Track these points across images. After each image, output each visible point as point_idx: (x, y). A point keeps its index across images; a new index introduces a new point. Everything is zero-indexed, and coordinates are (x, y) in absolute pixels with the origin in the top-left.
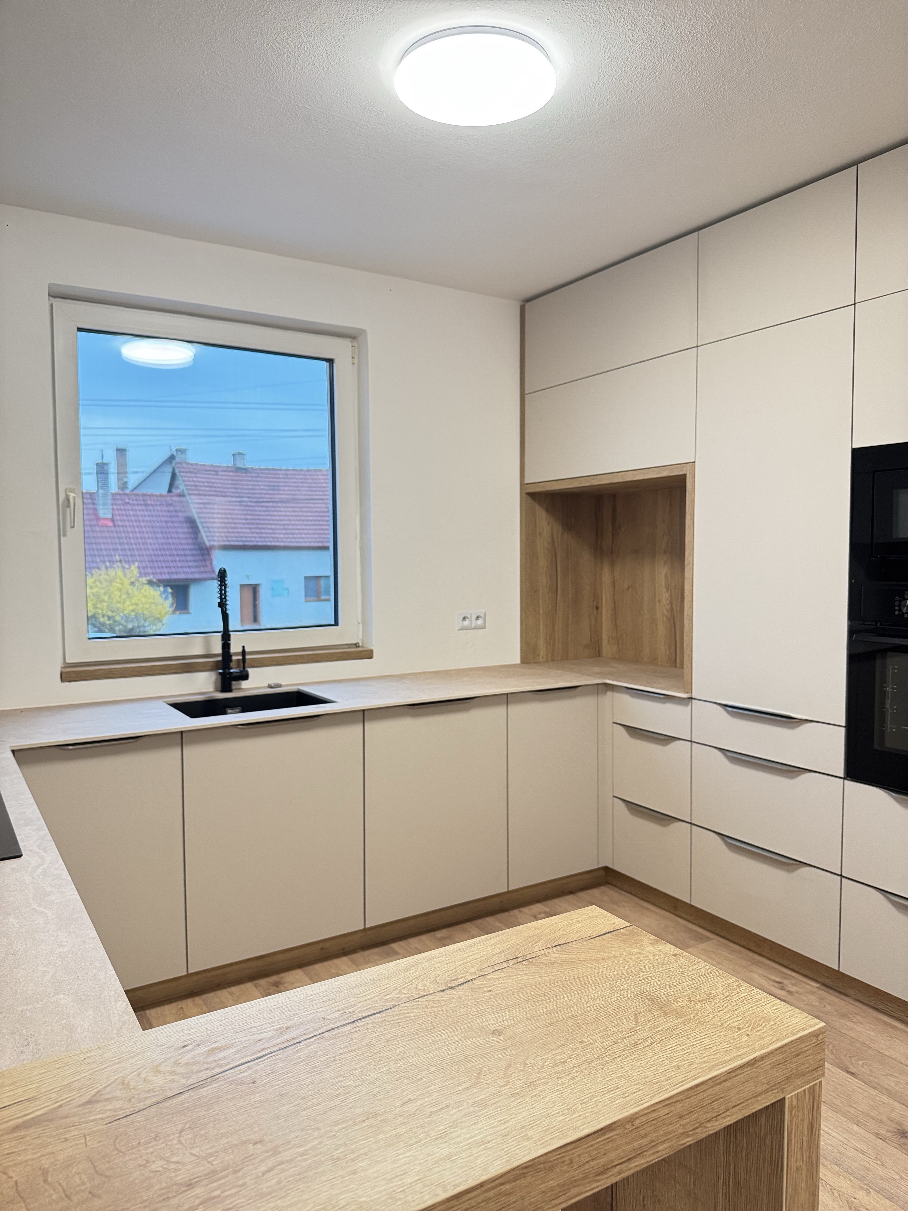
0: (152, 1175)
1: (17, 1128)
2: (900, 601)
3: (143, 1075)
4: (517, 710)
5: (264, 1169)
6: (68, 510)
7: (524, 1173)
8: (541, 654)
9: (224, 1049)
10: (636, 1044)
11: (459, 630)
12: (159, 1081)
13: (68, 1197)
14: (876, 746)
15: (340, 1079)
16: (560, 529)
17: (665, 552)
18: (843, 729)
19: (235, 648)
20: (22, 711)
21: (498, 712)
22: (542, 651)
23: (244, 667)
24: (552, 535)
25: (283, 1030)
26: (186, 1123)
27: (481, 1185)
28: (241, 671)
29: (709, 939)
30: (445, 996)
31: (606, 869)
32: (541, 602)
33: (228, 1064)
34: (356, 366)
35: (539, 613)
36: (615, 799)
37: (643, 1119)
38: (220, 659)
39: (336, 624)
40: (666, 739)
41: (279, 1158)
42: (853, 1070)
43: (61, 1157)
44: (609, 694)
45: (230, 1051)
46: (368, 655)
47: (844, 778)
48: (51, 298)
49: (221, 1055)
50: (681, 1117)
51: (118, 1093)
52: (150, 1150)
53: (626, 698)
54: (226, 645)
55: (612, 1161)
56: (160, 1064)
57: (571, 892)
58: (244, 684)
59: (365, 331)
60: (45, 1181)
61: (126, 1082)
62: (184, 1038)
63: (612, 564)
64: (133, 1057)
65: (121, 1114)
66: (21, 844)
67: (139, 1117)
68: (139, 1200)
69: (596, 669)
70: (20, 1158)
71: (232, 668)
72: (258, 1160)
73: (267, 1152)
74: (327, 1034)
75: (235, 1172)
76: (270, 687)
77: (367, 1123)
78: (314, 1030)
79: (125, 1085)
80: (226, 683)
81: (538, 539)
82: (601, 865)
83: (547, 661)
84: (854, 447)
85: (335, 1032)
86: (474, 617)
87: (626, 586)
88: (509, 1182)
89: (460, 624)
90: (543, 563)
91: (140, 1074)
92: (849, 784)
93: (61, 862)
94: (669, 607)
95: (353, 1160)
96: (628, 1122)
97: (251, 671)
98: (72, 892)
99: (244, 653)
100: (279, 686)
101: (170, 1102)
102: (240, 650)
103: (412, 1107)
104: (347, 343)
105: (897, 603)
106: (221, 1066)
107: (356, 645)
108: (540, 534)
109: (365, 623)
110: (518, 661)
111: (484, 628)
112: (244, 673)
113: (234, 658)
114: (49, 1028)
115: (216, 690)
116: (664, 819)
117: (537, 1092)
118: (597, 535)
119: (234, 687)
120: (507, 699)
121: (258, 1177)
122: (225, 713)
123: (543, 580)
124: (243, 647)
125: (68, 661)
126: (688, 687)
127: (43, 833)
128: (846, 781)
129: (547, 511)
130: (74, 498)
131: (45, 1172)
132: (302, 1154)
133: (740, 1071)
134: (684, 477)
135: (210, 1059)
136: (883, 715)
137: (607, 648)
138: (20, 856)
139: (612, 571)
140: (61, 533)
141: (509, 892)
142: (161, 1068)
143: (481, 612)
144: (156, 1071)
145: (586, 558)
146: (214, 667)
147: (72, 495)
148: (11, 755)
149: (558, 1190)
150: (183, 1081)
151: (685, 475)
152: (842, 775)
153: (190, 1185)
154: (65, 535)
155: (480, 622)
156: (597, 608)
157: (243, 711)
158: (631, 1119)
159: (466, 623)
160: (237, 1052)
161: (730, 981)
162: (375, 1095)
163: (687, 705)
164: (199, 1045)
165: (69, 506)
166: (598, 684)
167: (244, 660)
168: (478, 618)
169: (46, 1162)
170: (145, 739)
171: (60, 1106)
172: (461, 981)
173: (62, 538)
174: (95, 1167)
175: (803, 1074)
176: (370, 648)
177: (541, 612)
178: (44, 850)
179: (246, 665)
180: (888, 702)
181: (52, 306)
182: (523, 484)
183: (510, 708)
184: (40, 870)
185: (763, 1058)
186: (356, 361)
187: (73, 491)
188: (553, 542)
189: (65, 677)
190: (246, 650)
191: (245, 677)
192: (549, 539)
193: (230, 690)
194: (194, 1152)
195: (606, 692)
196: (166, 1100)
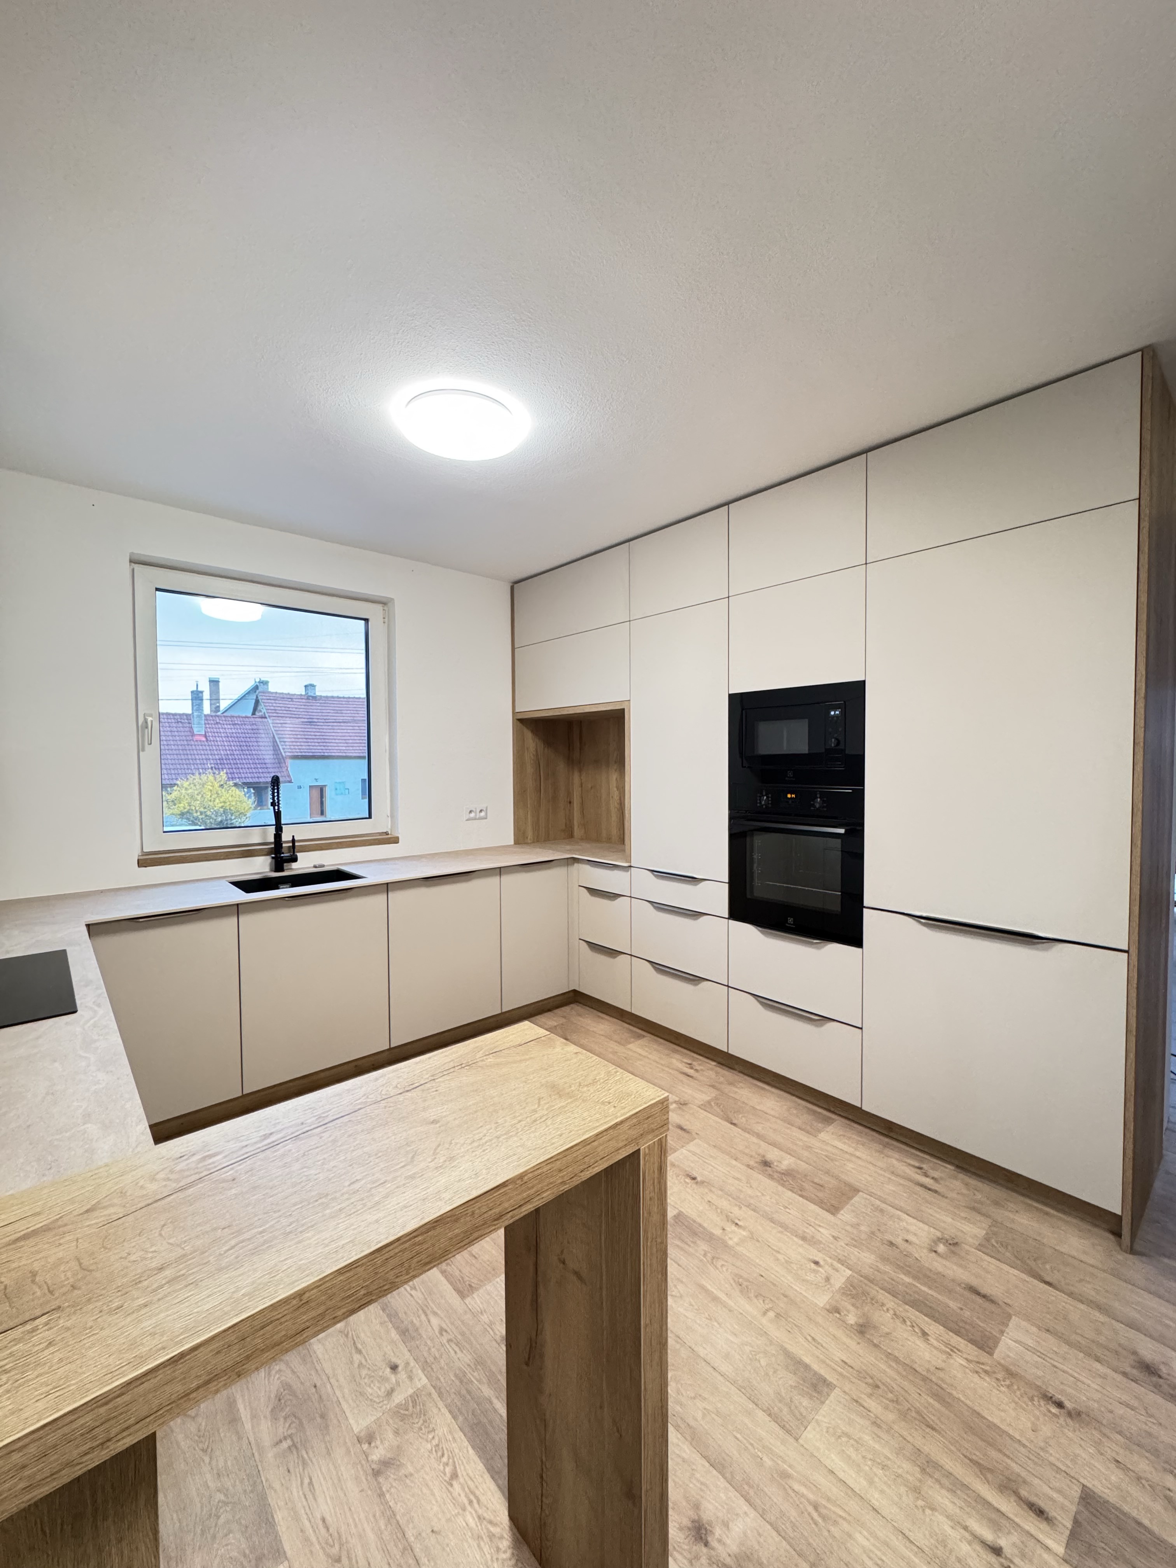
0: (130, 1264)
1: (18, 1240)
2: (760, 797)
3: (141, 1184)
4: (507, 879)
5: (225, 1249)
6: (146, 730)
7: (433, 1227)
8: (529, 838)
9: (214, 1156)
10: (535, 1121)
11: (467, 820)
12: (152, 1187)
13: (51, 1292)
14: (749, 896)
15: (305, 1170)
16: (543, 745)
17: (616, 762)
18: (727, 885)
19: (286, 837)
20: (102, 891)
21: (494, 881)
22: (530, 834)
23: (294, 852)
24: (537, 750)
25: (266, 1137)
26: (169, 1219)
27: (398, 1239)
28: (291, 856)
29: (644, 1036)
30: (401, 1098)
31: (575, 991)
32: (529, 798)
33: (215, 1167)
34: (386, 624)
35: (527, 806)
36: (581, 941)
37: (530, 1175)
38: (273, 846)
39: (370, 817)
40: (614, 896)
41: (241, 1238)
42: (735, 1121)
43: (52, 1260)
44: (576, 865)
45: (220, 1157)
46: (396, 841)
47: (728, 919)
48: (133, 564)
49: (211, 1161)
50: (560, 1171)
51: (115, 1201)
52: (133, 1244)
53: (587, 868)
54: (278, 836)
55: (506, 1209)
56: (157, 1173)
57: (549, 1010)
58: (294, 865)
59: (392, 599)
60: (33, 1282)
61: (124, 1191)
62: (183, 1150)
63: (580, 771)
64: (135, 1170)
65: (115, 1217)
66: (78, 1002)
67: (130, 1218)
68: (114, 1287)
69: (568, 847)
70: (14, 1265)
71: (283, 853)
72: (223, 1241)
73: (233, 1234)
74: (303, 1135)
75: (203, 1253)
76: (315, 867)
77: (320, 1201)
78: (293, 1133)
79: (122, 1193)
80: (278, 865)
81: (526, 753)
82: (570, 989)
83: (534, 842)
84: (730, 693)
85: (309, 1133)
86: (478, 811)
87: (590, 786)
88: (422, 1234)
89: (466, 816)
90: (530, 770)
91: (137, 1184)
92: (732, 923)
93: (112, 1014)
94: (618, 801)
95: (301, 1232)
96: (518, 1179)
97: (299, 855)
98: (116, 1039)
99: (293, 841)
100: (323, 866)
101: (159, 1203)
102: (291, 839)
103: (356, 1186)
104: (379, 607)
105: (758, 798)
106: (209, 1169)
107: (386, 833)
108: (527, 749)
109: (393, 816)
110: (512, 842)
111: (486, 818)
112: (293, 857)
113: (284, 845)
114: (73, 1153)
115: (271, 870)
116: (613, 953)
117: (455, 1163)
118: (569, 749)
119: (285, 868)
120: (500, 871)
121: (221, 1254)
122: (278, 888)
123: (530, 784)
124: (293, 836)
125: (145, 850)
126: (628, 859)
127: (100, 991)
128: (730, 921)
129: (532, 731)
130: (152, 721)
131: (34, 1274)
132: (261, 1232)
133: (605, 1133)
134: (622, 711)
135: (201, 1165)
136: (752, 873)
137: (577, 832)
138: (75, 1012)
139: (580, 776)
140: (140, 749)
141: (502, 1013)
142: (157, 1177)
143: (483, 806)
144: (153, 1179)
145: (561, 767)
146: (268, 853)
147: (150, 719)
148: (85, 929)
149: (462, 1235)
150: (175, 1185)
151: (624, 709)
152: (727, 917)
153: (161, 1269)
154: (143, 750)
155: (483, 814)
156: (570, 802)
157: (293, 886)
158: (521, 1177)
159: (472, 815)
160: (225, 1157)
161: (610, 1069)
162: (330, 1180)
163: (628, 871)
164: (194, 1155)
165: (147, 727)
166: (568, 858)
167: (294, 846)
168: (481, 811)
169: (36, 1266)
170: (206, 910)
171: (61, 1218)
172: (417, 1085)
173: (141, 753)
174: (80, 1264)
175: (653, 1131)
176: (397, 835)
177: (529, 805)
178: (99, 1005)
179: (296, 850)
180: (755, 865)
181: (133, 570)
182: (514, 713)
183: (503, 877)
184: (92, 1022)
185: (622, 1122)
186: (386, 620)
187: (151, 716)
188: (537, 755)
189: (142, 863)
190: (296, 838)
191: (295, 859)
192: (535, 753)
193: (282, 870)
194: (171, 1241)
195: (574, 864)
196: (156, 1201)
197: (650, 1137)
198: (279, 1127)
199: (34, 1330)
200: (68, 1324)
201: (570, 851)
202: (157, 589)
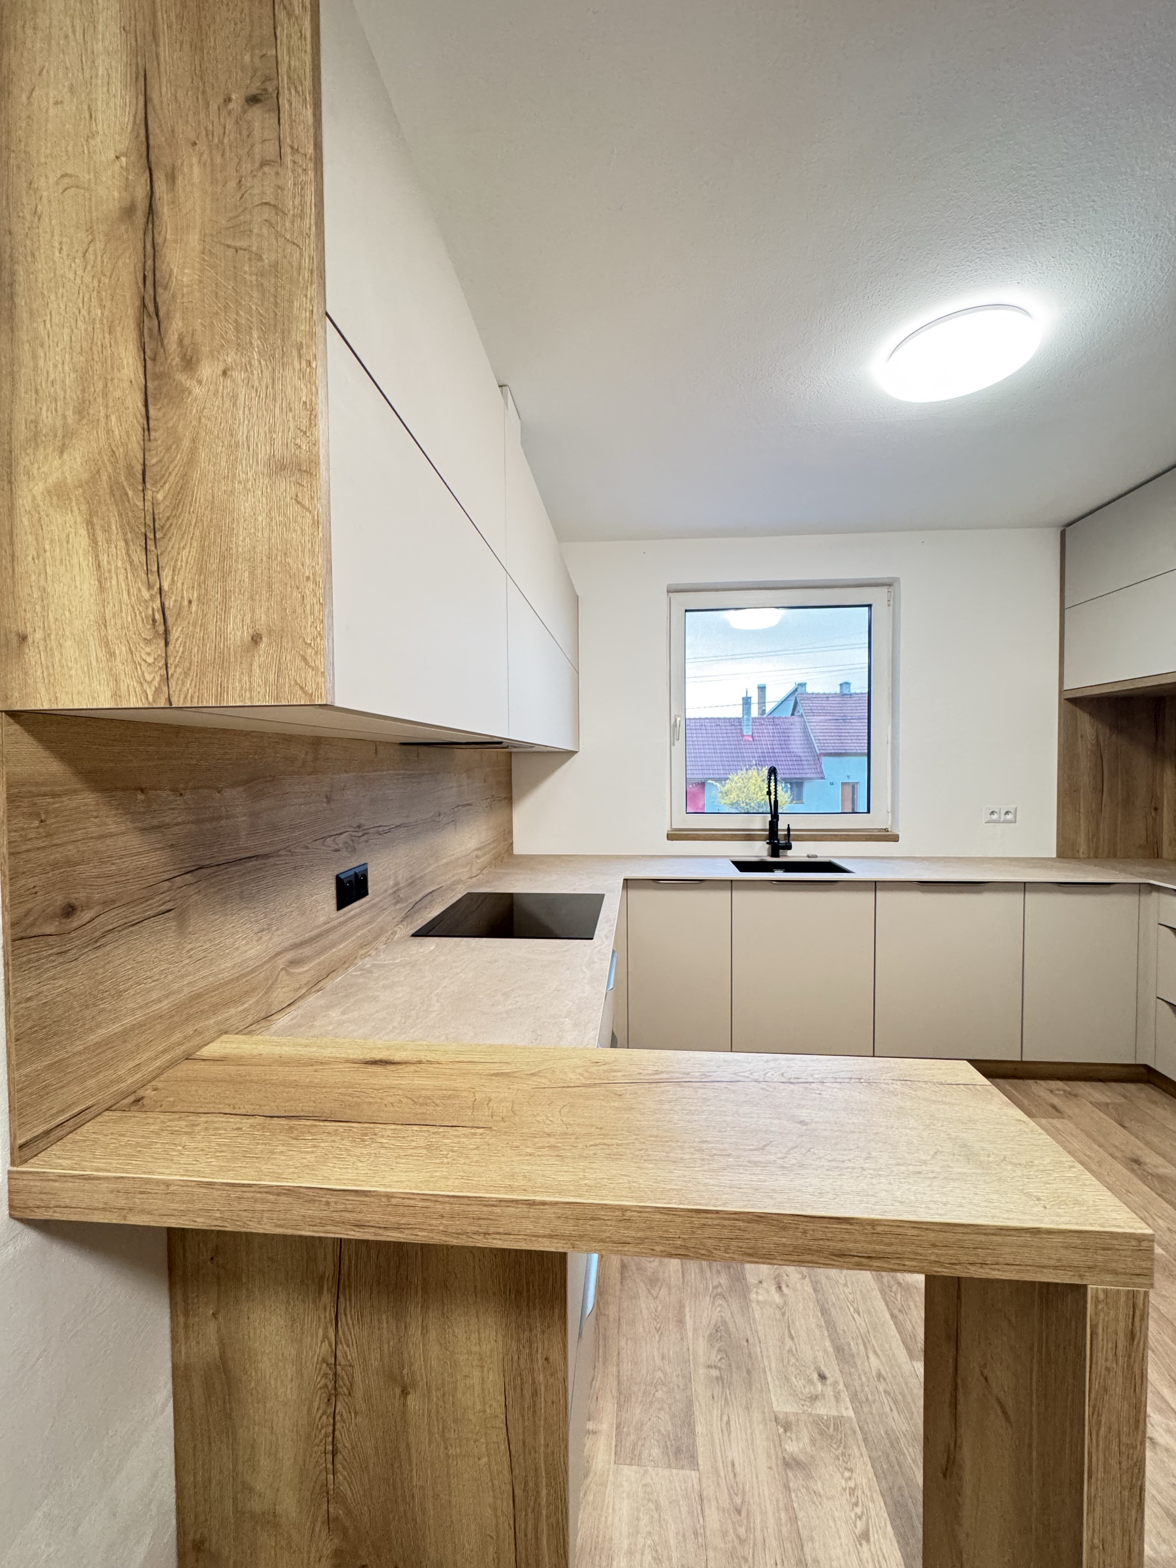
0: (536, 1122)
1: (493, 1075)
3: (567, 1070)
4: (1032, 898)
5: (592, 1143)
6: (676, 728)
8: (1081, 851)
9: (617, 1071)
10: (919, 1173)
11: (987, 823)
12: (571, 1075)
13: (492, 1116)
15: (672, 1112)
16: (1108, 731)
19: (782, 825)
21: (1016, 898)
22: (1083, 848)
23: (789, 840)
24: (1097, 737)
25: (657, 1072)
26: (570, 1103)
28: (786, 843)
31: (1147, 1068)
32: (1082, 800)
33: (615, 1080)
34: (891, 607)
35: (1079, 812)
36: (1159, 1000)
38: (770, 833)
39: (869, 812)
41: (605, 1141)
43: (501, 1096)
44: (1155, 895)
45: (619, 1074)
46: (895, 838)
48: (669, 593)
49: (614, 1074)
50: (934, 1246)
51: (549, 1075)
52: (544, 1110)
54: (774, 823)
55: (849, 1250)
56: (579, 1067)
57: (1101, 1081)
58: (789, 853)
59: (898, 578)
60: (488, 1104)
61: (555, 1070)
62: (600, 1058)
64: (569, 1059)
65: (544, 1086)
66: (596, 933)
67: (549, 1091)
68: (521, 1132)
69: (1145, 869)
70: (484, 1089)
71: (779, 840)
72: (593, 1137)
73: (601, 1135)
74: (684, 1083)
75: (577, 1138)
76: (809, 857)
77: (670, 1143)
78: (677, 1078)
79: (554, 1072)
80: (774, 853)
81: (1080, 742)
82: (1140, 1062)
85: (690, 1084)
86: (1003, 812)
89: (989, 818)
90: (1085, 764)
91: (565, 1069)
95: (645, 1161)
96: (869, 1224)
97: (794, 843)
99: (789, 830)
100: (816, 857)
101: (570, 1089)
102: (786, 828)
103: (705, 1146)
104: (884, 590)
106: (609, 1079)
107: (886, 830)
108: (1082, 737)
109: (894, 811)
110: (1052, 855)
111: (1015, 822)
112: (788, 844)
113: (779, 833)
114: (552, 1035)
115: (768, 855)
117: (804, 1172)
118: (1156, 736)
119: (781, 854)
120: (1024, 887)
121: (587, 1146)
122: (773, 872)
123: (1085, 780)
124: (789, 825)
125: (674, 827)
127: (611, 929)
129: (1091, 714)
130: (680, 721)
131: (491, 1100)
132: (619, 1145)
133: (1013, 1233)
138: (592, 939)
140: (672, 744)
141: (1022, 1062)
142: (578, 1070)
143: (1011, 808)
144: (574, 1070)
145: (1141, 760)
146: (767, 838)
147: (678, 719)
153: (549, 1135)
154: (674, 746)
155: (1010, 817)
156: (1156, 809)
157: (786, 871)
159: (995, 817)
160: (623, 1075)
162: (686, 1130)
164: (605, 1064)
165: (676, 726)
166: (1140, 884)
167: (789, 834)
168: (1007, 813)
169: (493, 1095)
170: (706, 882)
171: (518, 1071)
172: (803, 1080)
173: (672, 748)
174: (513, 1107)
175: (1115, 1273)
176: (896, 832)
177: (1082, 810)
178: (607, 938)
179: (791, 839)
181: (669, 598)
182: (1062, 690)
183: (1028, 896)
184: (598, 949)
185: (1049, 1232)
186: (891, 603)
187: (679, 716)
188: (1098, 744)
189: (670, 837)
190: (791, 828)
191: (789, 847)
192: (1094, 742)
193: (778, 856)
194: (564, 1119)
195: (1151, 892)
196: (568, 1087)
197: (1109, 1278)
198: (670, 1069)
199: (475, 1134)
200: (491, 1141)
201: (1147, 875)
202: (686, 611)
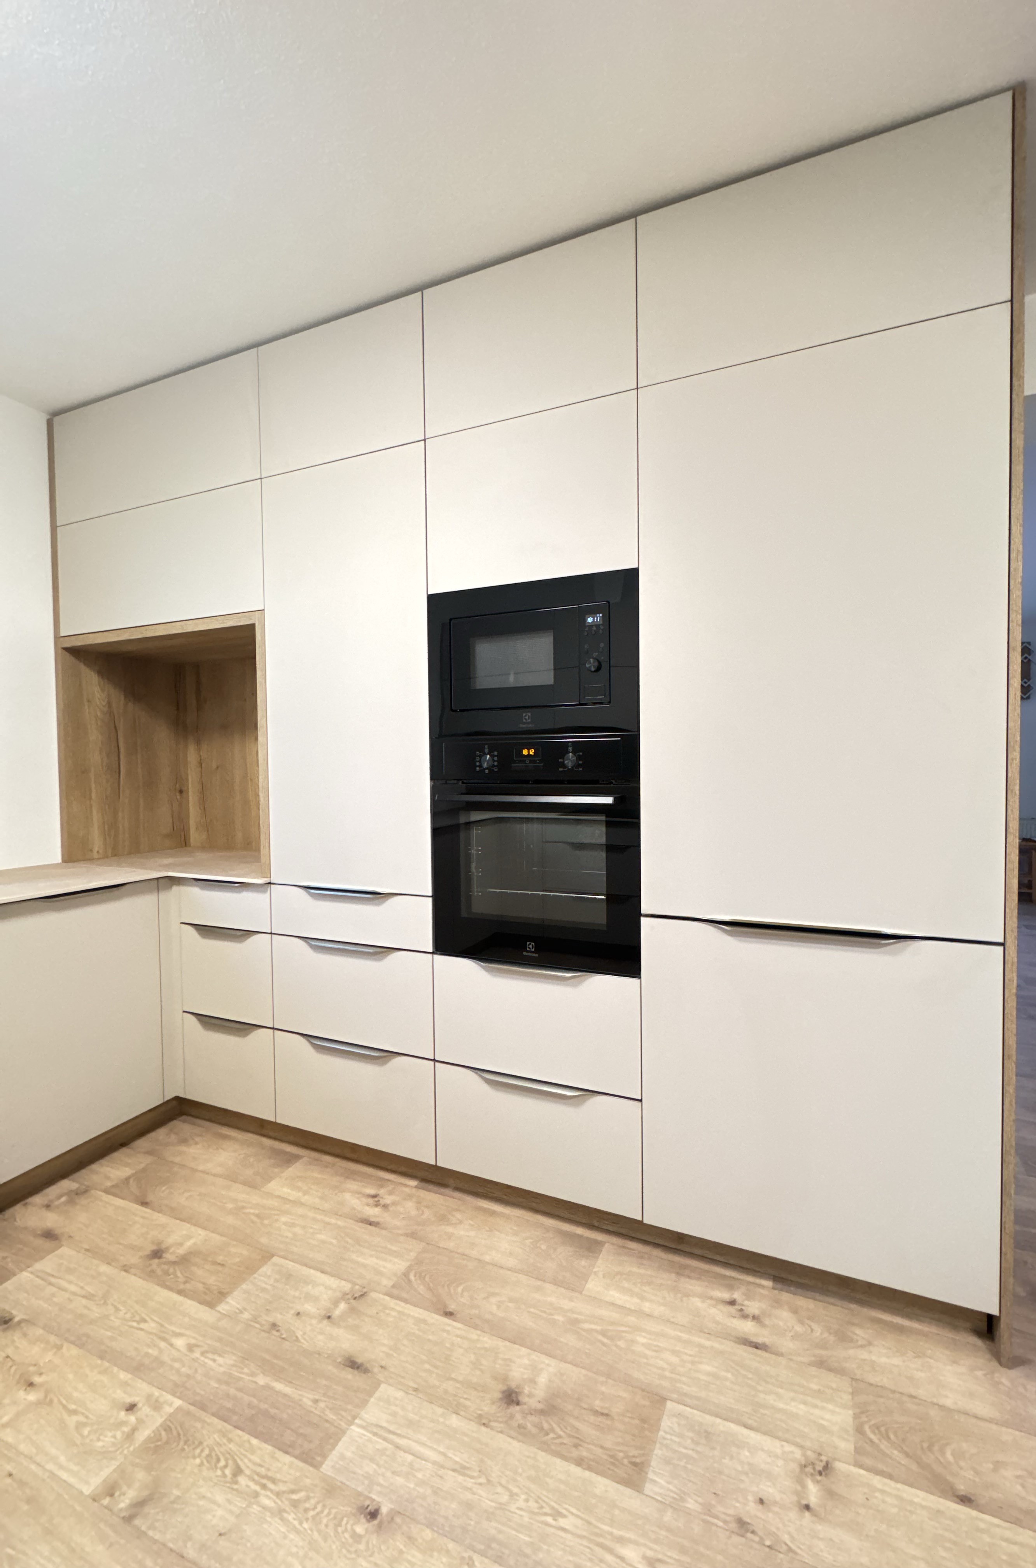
2: (480, 756)
8: (96, 849)
14: (464, 914)
16: (122, 698)
18: (430, 900)
22: (97, 843)
24: (109, 704)
29: (297, 1158)
31: (177, 1099)
32: (93, 785)
35: (90, 798)
36: (185, 1014)
44: (174, 888)
47: (433, 953)
53: (195, 891)
63: (198, 742)
81: (86, 707)
82: (168, 1098)
84: (429, 593)
87: (214, 765)
90: (95, 736)
92: (440, 959)
105: (478, 759)
108: (89, 701)
110: (58, 860)
118: (178, 709)
123: (96, 758)
126: (265, 871)
128: (436, 956)
129: (100, 673)
136: (469, 879)
137: (195, 836)
139: (199, 750)
145: (162, 734)
151: (253, 625)
152: (431, 950)
156: (181, 792)
163: (265, 892)
166: (161, 878)
177: (94, 796)
180: (473, 865)
182: (57, 638)
188: (111, 713)
192: (106, 709)
195: (171, 887)
